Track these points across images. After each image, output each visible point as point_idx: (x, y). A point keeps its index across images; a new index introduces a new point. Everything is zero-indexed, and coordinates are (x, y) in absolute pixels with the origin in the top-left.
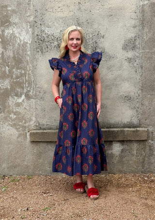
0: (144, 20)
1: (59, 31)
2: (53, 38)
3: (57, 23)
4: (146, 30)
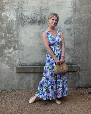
0: (76, 8)
1: (31, 14)
2: (27, 17)
3: (30, 9)
4: (77, 13)
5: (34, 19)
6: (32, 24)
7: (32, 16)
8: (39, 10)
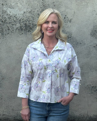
1: (22, 12)
2: (15, 19)
3: (21, 4)
5: (28, 22)
6: (23, 34)
7: (25, 16)
8: (39, 5)
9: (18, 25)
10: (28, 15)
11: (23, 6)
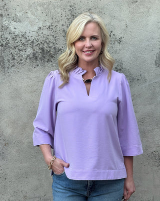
5: (46, 45)
6: (38, 65)
7: (42, 35)
8: (64, 15)
9: (30, 51)
10: (46, 32)
11: (36, 16)
